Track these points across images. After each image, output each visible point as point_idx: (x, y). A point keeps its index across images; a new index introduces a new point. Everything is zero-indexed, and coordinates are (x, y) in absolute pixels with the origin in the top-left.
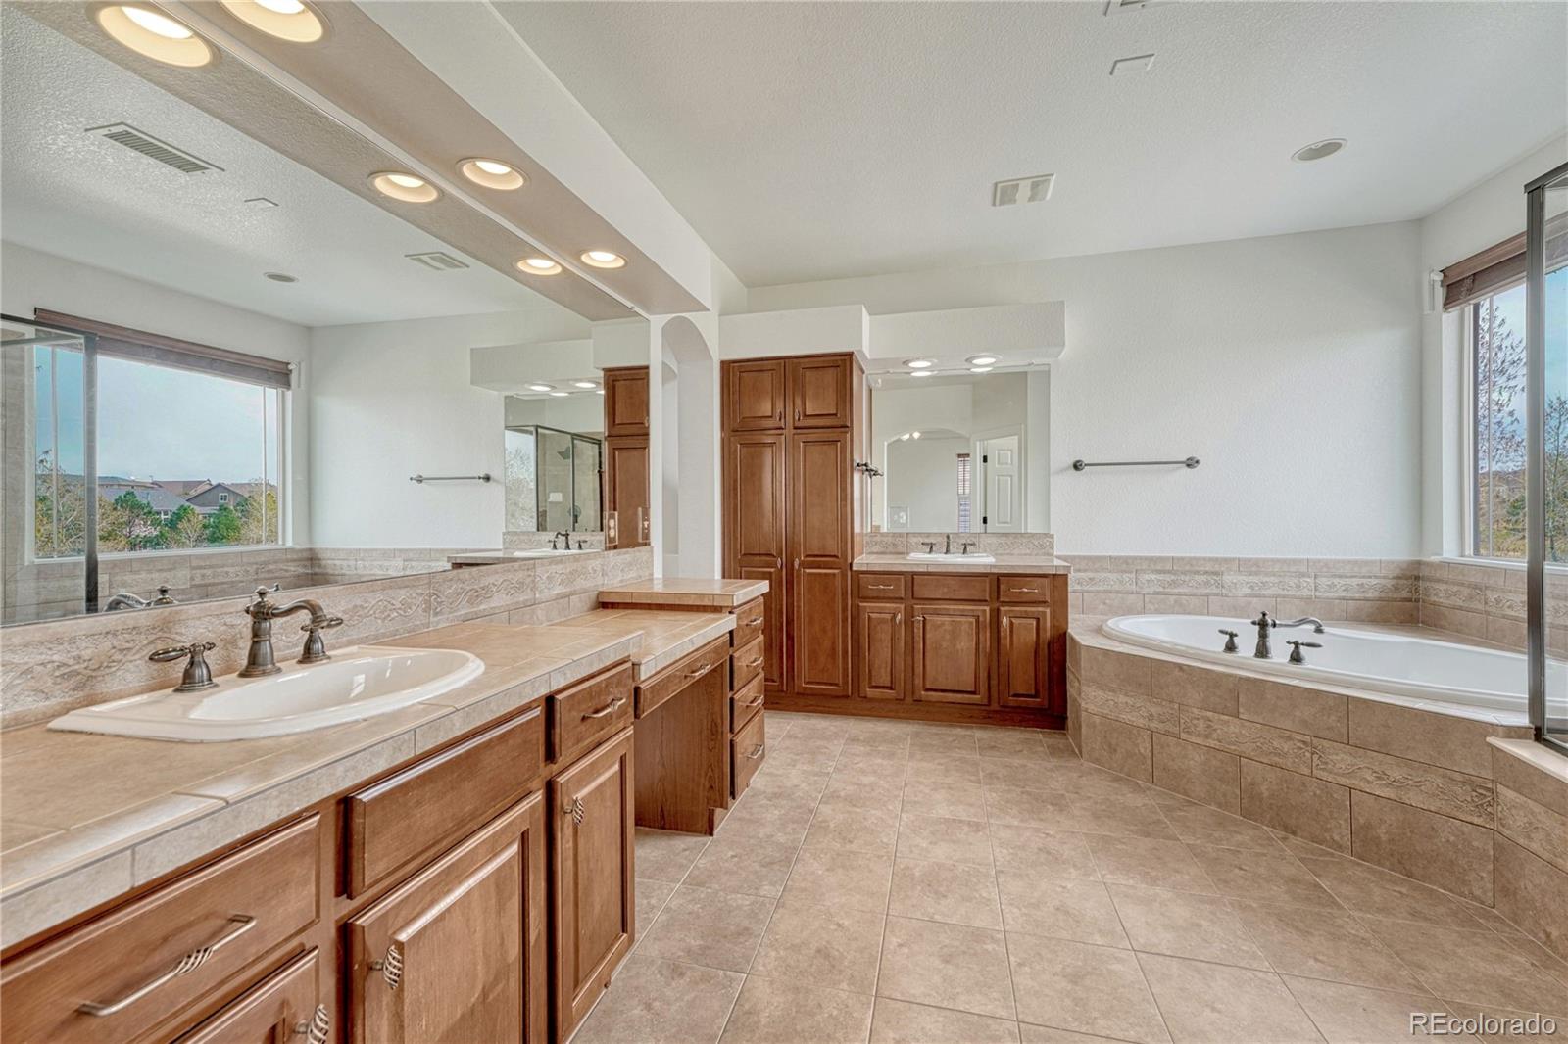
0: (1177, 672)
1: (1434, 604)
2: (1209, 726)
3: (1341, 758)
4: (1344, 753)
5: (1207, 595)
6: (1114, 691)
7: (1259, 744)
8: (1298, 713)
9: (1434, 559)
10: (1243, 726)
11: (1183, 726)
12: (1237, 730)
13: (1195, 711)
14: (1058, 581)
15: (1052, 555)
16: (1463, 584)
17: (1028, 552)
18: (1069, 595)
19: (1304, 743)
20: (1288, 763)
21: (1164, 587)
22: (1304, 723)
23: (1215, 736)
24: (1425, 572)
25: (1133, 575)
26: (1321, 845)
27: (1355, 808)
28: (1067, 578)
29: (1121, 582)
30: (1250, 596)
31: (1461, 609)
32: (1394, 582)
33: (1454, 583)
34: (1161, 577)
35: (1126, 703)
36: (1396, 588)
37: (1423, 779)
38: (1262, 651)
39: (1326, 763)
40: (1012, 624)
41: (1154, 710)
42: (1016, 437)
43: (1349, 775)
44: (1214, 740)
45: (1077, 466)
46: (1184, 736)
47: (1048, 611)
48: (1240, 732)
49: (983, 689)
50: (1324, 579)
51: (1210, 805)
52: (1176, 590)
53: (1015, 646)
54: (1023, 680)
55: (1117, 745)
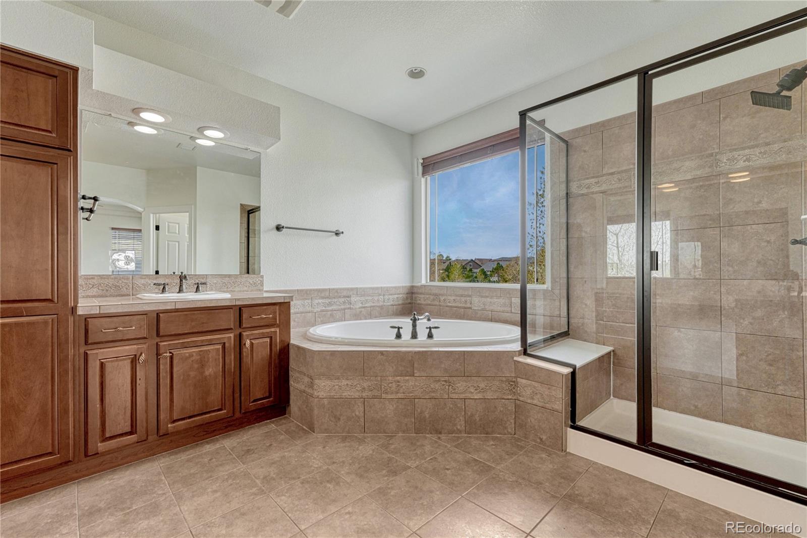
0: (380, 357)
1: (419, 304)
2: (398, 385)
3: (461, 385)
4: (462, 381)
5: (344, 309)
6: (338, 379)
7: (424, 389)
8: (443, 366)
9: (419, 284)
10: (416, 380)
11: (383, 390)
12: (413, 384)
13: (390, 378)
14: (282, 307)
15: (262, 290)
16: (431, 294)
17: (245, 289)
18: (291, 315)
19: (445, 381)
20: (438, 395)
21: (325, 307)
22: (446, 370)
23: (401, 391)
24: (415, 291)
25: (310, 301)
26: (452, 434)
27: (467, 408)
28: (290, 305)
29: (304, 305)
30: (362, 307)
31: (430, 305)
32: (406, 295)
33: (427, 294)
34: (323, 301)
35: (347, 384)
36: (407, 298)
37: (492, 385)
38: (414, 336)
39: (455, 389)
40: (252, 344)
41: (365, 385)
42: (188, 214)
43: (465, 392)
44: (401, 393)
45: (279, 228)
46: (384, 396)
47: (278, 330)
48: (415, 384)
49: (228, 404)
50: (386, 296)
51: (399, 434)
52: (331, 308)
53: (254, 362)
54: (258, 389)
55: (341, 415)
